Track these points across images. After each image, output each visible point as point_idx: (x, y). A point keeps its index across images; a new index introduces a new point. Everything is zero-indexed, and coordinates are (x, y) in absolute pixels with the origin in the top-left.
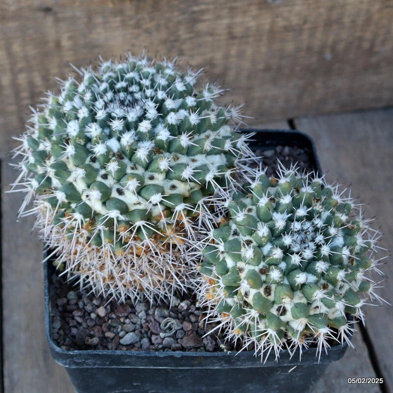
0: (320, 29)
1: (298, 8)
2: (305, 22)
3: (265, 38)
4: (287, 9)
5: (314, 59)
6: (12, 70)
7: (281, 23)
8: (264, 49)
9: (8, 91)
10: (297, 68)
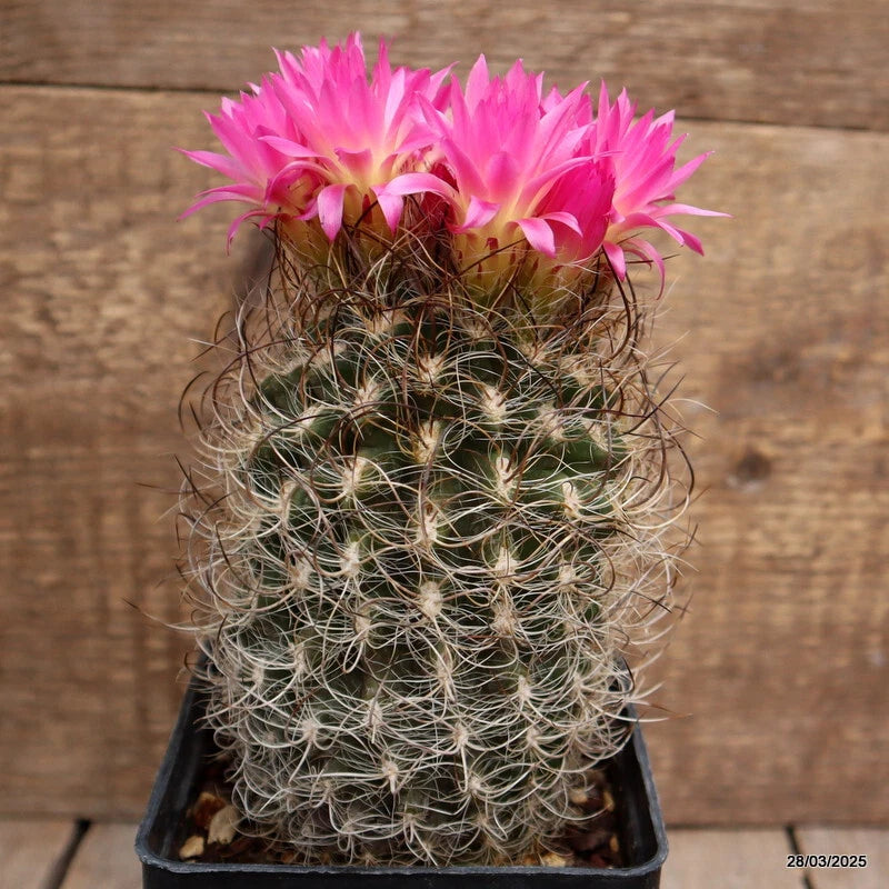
0: (854, 578)
1: (799, 511)
2: (818, 552)
3: (721, 581)
4: (774, 509)
5: (842, 661)
6: (135, 567)
7: (760, 546)
8: (719, 612)
9: (120, 626)
10: (802, 681)
